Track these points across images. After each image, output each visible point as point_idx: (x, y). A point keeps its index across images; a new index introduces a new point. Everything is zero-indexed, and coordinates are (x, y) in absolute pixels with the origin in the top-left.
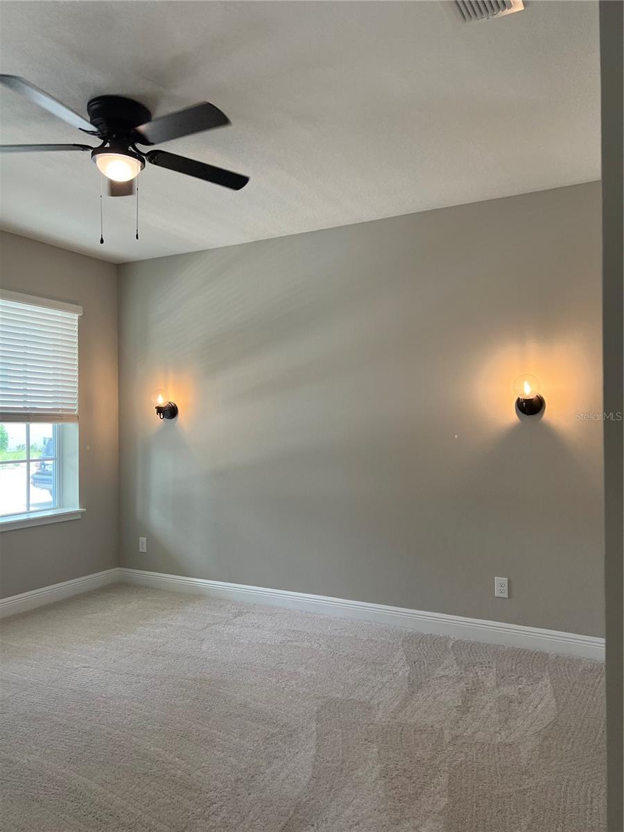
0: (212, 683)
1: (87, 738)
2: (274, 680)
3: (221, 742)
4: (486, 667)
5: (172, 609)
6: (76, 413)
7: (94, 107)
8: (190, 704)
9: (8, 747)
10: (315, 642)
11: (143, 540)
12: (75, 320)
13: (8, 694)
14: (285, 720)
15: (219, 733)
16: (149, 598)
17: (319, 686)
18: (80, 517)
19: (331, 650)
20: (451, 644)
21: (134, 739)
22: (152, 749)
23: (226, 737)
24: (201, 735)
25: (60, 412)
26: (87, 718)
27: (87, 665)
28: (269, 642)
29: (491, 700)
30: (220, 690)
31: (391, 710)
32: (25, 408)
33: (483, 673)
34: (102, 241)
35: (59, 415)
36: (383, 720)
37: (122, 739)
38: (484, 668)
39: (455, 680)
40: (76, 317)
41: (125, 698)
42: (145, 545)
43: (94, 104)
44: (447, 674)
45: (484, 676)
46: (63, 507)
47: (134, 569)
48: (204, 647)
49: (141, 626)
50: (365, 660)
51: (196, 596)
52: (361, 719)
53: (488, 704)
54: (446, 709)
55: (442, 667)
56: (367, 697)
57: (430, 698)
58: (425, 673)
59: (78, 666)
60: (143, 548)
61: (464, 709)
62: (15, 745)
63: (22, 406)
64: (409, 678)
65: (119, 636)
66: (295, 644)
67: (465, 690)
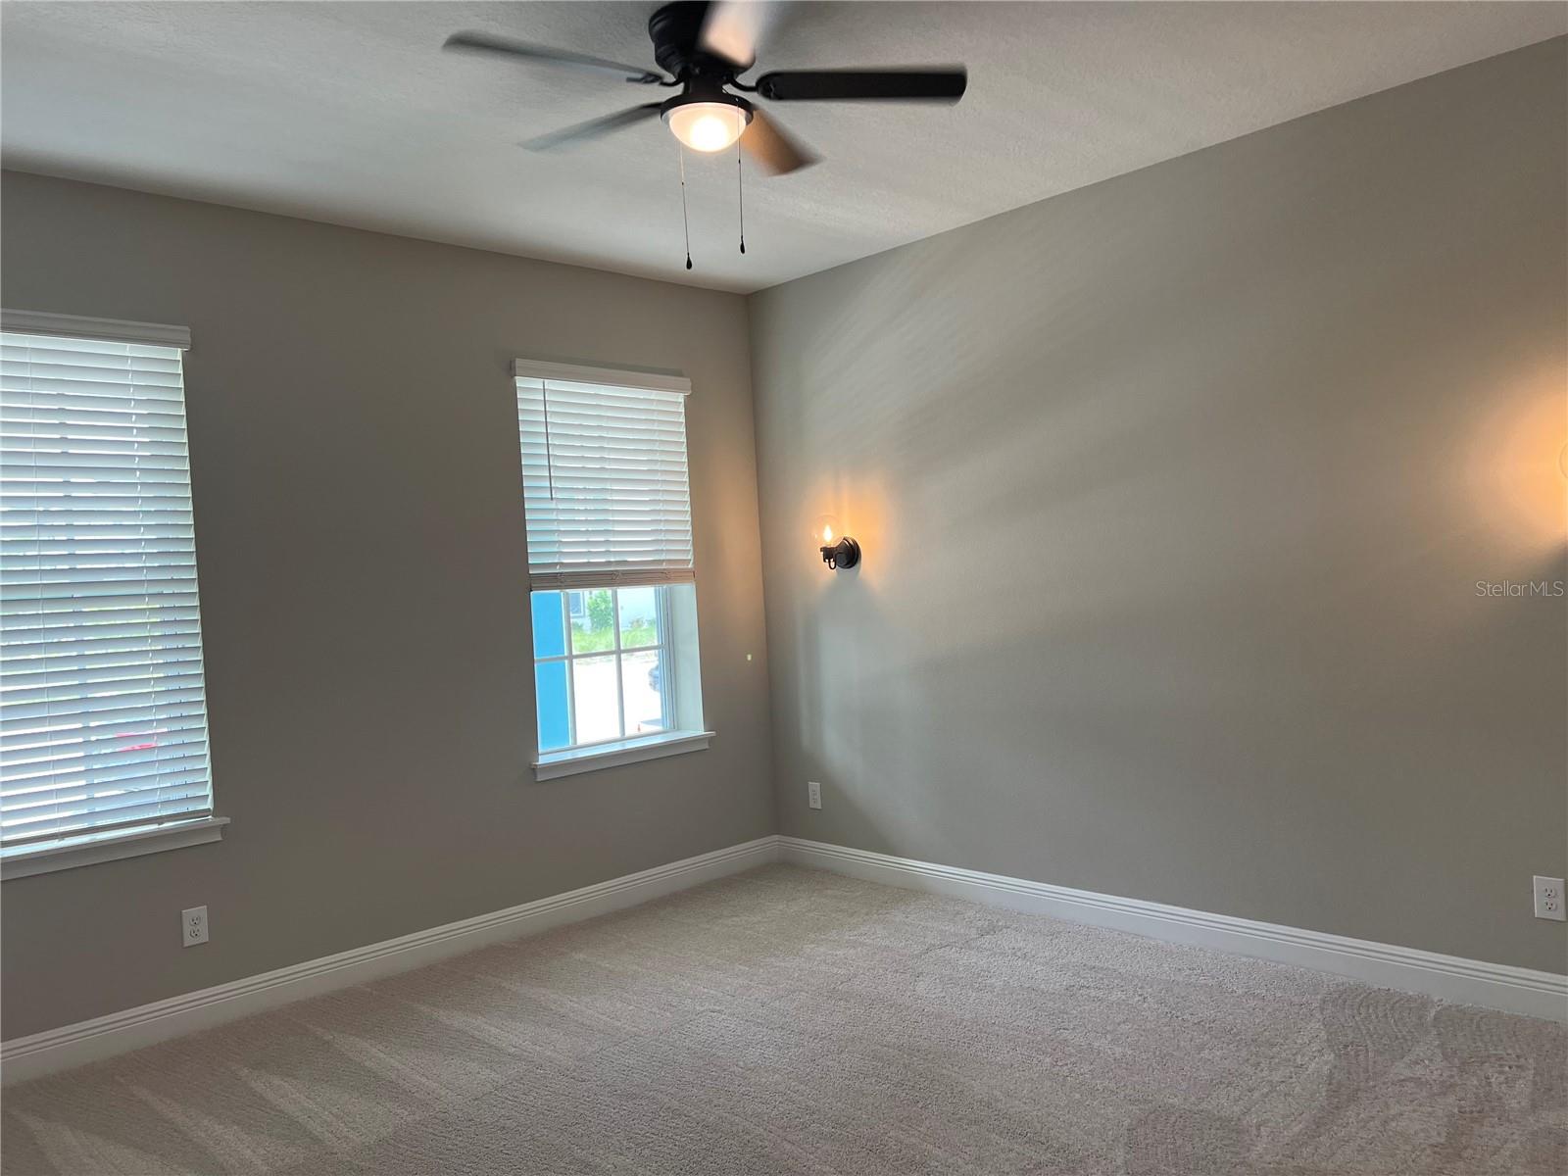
0: (930, 1057)
1: (709, 1136)
2: (1048, 1060)
3: (939, 1169)
4: (1510, 1067)
5: (867, 914)
6: (690, 566)
7: (658, 27)
8: (889, 1092)
9: (585, 1139)
10: (1135, 991)
11: (814, 787)
12: (680, 403)
13: (590, 1049)
14: (1063, 1139)
15: (936, 1151)
16: (829, 892)
17: (1136, 1078)
18: (707, 747)
19: (1166, 1010)
20: (1433, 1014)
21: (788, 1146)
22: (818, 1167)
23: (950, 1161)
24: (904, 1152)
25: (664, 566)
26: (711, 1101)
27: (718, 1008)
28: (1042, 986)
29: (1515, 1137)
30: (944, 1071)
31: (1286, 1140)
32: (609, 563)
33: (1502, 1078)
34: (689, 265)
35: (662, 572)
36: (1268, 1158)
37: (767, 1143)
38: (1507, 1069)
39: (1435, 1089)
40: (680, 398)
41: (775, 1071)
42: (818, 796)
43: (659, 22)
44: (1418, 1074)
45: (1504, 1086)
46: (678, 729)
47: (798, 837)
48: (921, 987)
49: (812, 943)
50: (1236, 1035)
51: (911, 892)
52: (1218, 1150)
53: (1508, 1145)
54: (1409, 1148)
55: (1406, 1059)
56: (1235, 1109)
57: (1377, 1122)
58: (1366, 1071)
59: (702, 1009)
60: (816, 802)
61: (1450, 1150)
62: (595, 1137)
63: (603, 560)
64: (1331, 1076)
65: (773, 959)
66: (1093, 993)
67: (1456, 1110)
